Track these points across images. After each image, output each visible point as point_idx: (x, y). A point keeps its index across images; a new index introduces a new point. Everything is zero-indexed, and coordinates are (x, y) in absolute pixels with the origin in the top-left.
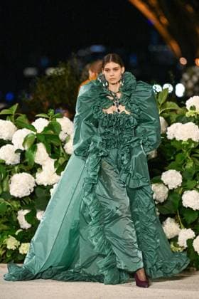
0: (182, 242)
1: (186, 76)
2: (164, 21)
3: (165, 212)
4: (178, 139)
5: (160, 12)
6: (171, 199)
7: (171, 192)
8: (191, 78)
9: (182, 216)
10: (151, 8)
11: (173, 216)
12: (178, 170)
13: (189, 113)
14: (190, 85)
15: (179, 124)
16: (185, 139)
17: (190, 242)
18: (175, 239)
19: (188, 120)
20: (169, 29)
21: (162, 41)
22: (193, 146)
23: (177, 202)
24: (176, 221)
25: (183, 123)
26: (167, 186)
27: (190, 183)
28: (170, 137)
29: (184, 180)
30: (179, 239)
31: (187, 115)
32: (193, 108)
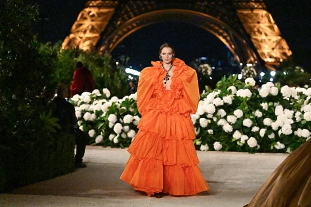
0: (243, 141)
1: (243, 70)
2: (233, 46)
3: (235, 128)
4: (241, 96)
5: (231, 43)
6: (238, 122)
7: (238, 119)
8: (245, 71)
9: (243, 130)
10: (227, 41)
11: (239, 130)
12: (241, 109)
13: (247, 85)
14: (245, 74)
15: (242, 90)
16: (244, 97)
17: (246, 141)
18: (239, 140)
19: (246, 88)
20: (235, 51)
21: (232, 55)
22: (248, 99)
23: (240, 124)
24: (240, 132)
25: (244, 89)
26: (236, 117)
27: (247, 115)
28: (238, 95)
29: (244, 114)
30: (241, 140)
31: (245, 86)
32: (248, 83)
